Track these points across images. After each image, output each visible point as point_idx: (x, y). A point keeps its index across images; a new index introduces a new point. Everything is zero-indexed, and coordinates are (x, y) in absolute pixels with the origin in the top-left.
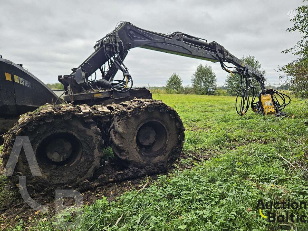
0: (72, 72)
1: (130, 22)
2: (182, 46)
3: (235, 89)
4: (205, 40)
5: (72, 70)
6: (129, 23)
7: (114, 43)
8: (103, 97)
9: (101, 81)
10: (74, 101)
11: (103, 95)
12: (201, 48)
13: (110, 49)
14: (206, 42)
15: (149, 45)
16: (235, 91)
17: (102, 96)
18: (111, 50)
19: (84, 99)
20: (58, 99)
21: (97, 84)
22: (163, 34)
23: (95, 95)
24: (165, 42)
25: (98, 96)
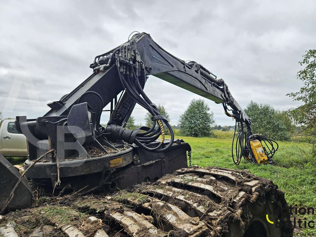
0: (50, 109)
1: (151, 36)
2: (200, 80)
3: (188, 129)
4: (215, 76)
5: (49, 105)
6: (149, 35)
7: (131, 63)
8: (125, 164)
9: (115, 129)
10: (61, 179)
11: (125, 160)
12: (214, 85)
13: (126, 72)
14: (216, 78)
15: (171, 73)
16: (189, 131)
17: (125, 162)
18: (128, 73)
19: (86, 173)
20: (20, 179)
21: (106, 135)
22: (183, 61)
23: (111, 162)
24: (186, 71)
25: (118, 163)
